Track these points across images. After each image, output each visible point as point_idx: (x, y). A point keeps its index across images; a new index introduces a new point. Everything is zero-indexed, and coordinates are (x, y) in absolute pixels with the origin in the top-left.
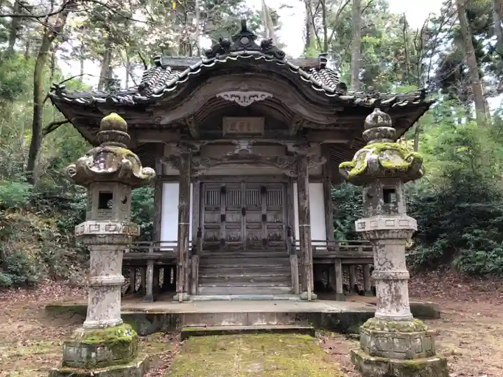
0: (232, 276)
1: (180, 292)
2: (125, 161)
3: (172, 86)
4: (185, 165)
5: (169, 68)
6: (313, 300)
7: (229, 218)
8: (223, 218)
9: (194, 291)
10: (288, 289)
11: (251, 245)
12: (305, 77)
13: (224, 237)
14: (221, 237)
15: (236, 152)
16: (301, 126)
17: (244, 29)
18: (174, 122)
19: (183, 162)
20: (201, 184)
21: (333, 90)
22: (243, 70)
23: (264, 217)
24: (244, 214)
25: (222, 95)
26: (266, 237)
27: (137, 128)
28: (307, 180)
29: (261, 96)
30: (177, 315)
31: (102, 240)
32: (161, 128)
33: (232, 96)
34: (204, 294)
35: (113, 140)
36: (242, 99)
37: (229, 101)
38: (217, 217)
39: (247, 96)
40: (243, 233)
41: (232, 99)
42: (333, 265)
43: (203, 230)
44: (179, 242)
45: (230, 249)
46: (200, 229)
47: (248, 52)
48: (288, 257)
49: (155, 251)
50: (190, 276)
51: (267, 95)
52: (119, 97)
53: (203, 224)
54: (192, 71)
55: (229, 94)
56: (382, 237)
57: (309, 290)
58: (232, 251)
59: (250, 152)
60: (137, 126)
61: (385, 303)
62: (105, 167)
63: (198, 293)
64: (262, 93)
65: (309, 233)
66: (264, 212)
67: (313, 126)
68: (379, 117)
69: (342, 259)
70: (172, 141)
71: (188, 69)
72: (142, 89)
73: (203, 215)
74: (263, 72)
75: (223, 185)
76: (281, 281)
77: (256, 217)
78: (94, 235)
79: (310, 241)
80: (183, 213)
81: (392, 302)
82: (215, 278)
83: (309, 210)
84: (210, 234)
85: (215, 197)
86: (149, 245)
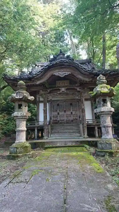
0: (61, 131)
1: (45, 136)
2: (25, 94)
3: (39, 72)
4: (45, 97)
5: (40, 66)
6: (87, 138)
7: (60, 113)
8: (58, 113)
9: (49, 136)
10: (79, 135)
11: (68, 122)
12: (81, 66)
13: (59, 120)
14: (58, 120)
15: (61, 92)
16: (81, 82)
17: (61, 52)
18: (41, 83)
19: (44, 96)
20: (51, 103)
21: (90, 70)
22: (61, 66)
23: (72, 113)
24: (65, 112)
25: (55, 74)
26: (73, 119)
27: (30, 86)
28: (84, 100)
29: (67, 73)
30: (44, 142)
31: (19, 118)
32: (37, 86)
33: (58, 74)
34: (53, 137)
35: (21, 89)
36: (61, 75)
37: (57, 76)
38: (56, 113)
39: (63, 74)
40: (65, 118)
41: (58, 75)
42: (94, 128)
43: (52, 117)
44: (44, 121)
45: (61, 123)
46: (51, 117)
47: (62, 59)
48: (79, 125)
49: (37, 125)
50: (48, 132)
51: (69, 73)
52: (23, 76)
53: (52, 115)
54: (45, 67)
55: (57, 73)
56: (102, 114)
57: (86, 135)
58: (62, 124)
59: (65, 91)
60: (29, 85)
61: (104, 134)
62: (19, 97)
63: (51, 137)
64: (67, 72)
65: (85, 116)
66: (72, 111)
67: (85, 82)
68: (101, 77)
69: (98, 125)
70: (41, 90)
71: (44, 66)
72: (30, 73)
73: (52, 113)
74: (68, 65)
75: (58, 103)
76: (77, 133)
77: (69, 113)
78: (17, 116)
79: (85, 120)
80: (45, 112)
81: (106, 134)
82: (56, 132)
83: (85, 109)
84: (55, 119)
85: (56, 107)
86: (35, 122)
